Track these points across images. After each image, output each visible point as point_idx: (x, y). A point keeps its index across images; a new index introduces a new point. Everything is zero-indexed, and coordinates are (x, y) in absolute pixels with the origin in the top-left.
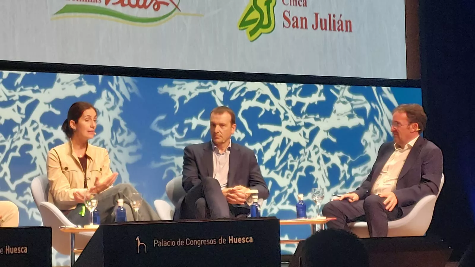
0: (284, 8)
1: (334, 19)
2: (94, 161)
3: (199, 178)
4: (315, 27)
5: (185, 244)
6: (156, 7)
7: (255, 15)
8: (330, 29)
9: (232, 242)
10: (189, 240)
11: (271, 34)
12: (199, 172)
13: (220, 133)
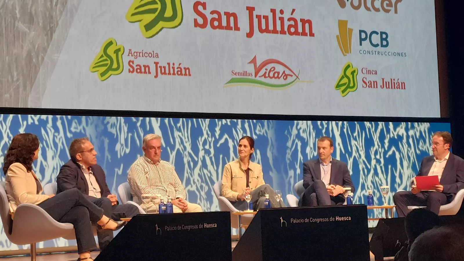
0: (363, 76)
1: (394, 81)
2: (254, 172)
3: (313, 181)
4: (382, 87)
5: (309, 221)
6: (285, 77)
7: (345, 80)
8: (392, 88)
9: (338, 220)
10: (312, 218)
11: (355, 92)
12: (312, 177)
13: (323, 153)
